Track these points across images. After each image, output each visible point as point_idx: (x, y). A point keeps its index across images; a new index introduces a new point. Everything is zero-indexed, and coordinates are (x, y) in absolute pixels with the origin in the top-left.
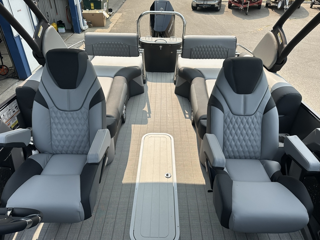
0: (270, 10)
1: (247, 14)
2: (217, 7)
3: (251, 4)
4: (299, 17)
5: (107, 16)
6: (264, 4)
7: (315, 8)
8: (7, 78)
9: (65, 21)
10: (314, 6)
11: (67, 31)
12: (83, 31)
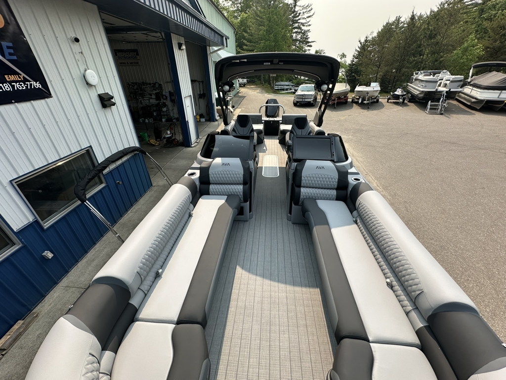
0: (354, 105)
1: (335, 108)
2: (313, 103)
3: (339, 101)
4: (376, 109)
5: (232, 111)
6: (350, 100)
7: (391, 103)
8: (178, 146)
9: (205, 114)
10: (390, 101)
11: (206, 120)
12: (217, 120)
